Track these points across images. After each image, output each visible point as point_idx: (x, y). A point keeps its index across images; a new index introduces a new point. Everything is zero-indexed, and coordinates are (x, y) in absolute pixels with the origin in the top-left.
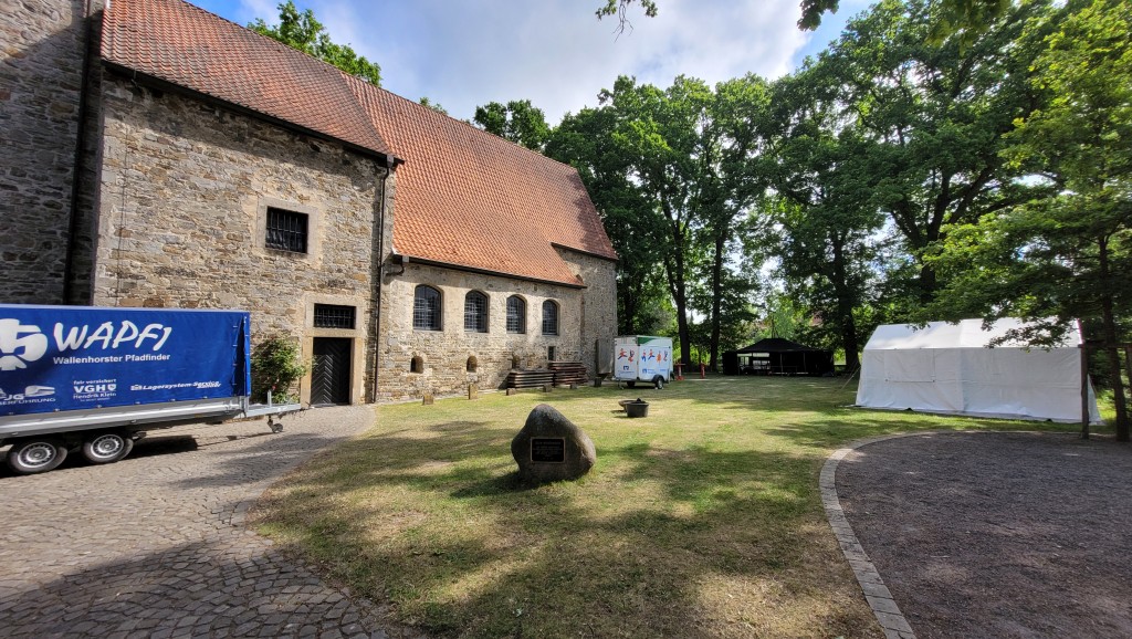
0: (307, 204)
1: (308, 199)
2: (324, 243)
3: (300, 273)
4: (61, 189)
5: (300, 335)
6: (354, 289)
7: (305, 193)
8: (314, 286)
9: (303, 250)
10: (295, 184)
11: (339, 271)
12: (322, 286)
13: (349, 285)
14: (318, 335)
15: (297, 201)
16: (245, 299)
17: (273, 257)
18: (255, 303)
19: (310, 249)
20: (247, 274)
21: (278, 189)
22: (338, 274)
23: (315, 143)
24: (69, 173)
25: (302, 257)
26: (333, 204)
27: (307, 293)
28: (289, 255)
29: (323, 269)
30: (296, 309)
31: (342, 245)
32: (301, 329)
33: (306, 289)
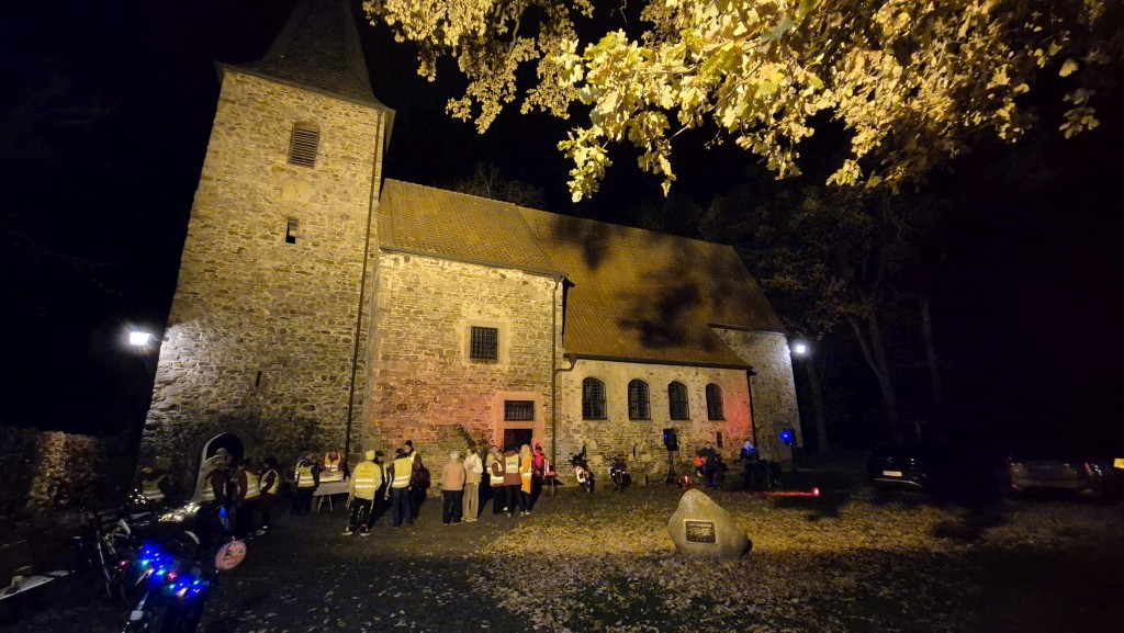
0: (498, 320)
1: (498, 316)
2: (509, 350)
3: (494, 376)
5: (495, 428)
6: (533, 386)
7: (496, 311)
8: (504, 385)
9: (496, 358)
10: (490, 306)
11: (522, 371)
12: (510, 385)
13: (529, 383)
14: (508, 428)
15: (490, 320)
17: (475, 365)
18: (464, 402)
19: (500, 356)
20: (458, 380)
21: (479, 312)
22: (521, 374)
23: (503, 272)
25: (495, 363)
26: (516, 317)
27: (500, 392)
28: (486, 362)
29: (510, 371)
30: (492, 406)
31: (524, 350)
32: (495, 422)
33: (499, 389)
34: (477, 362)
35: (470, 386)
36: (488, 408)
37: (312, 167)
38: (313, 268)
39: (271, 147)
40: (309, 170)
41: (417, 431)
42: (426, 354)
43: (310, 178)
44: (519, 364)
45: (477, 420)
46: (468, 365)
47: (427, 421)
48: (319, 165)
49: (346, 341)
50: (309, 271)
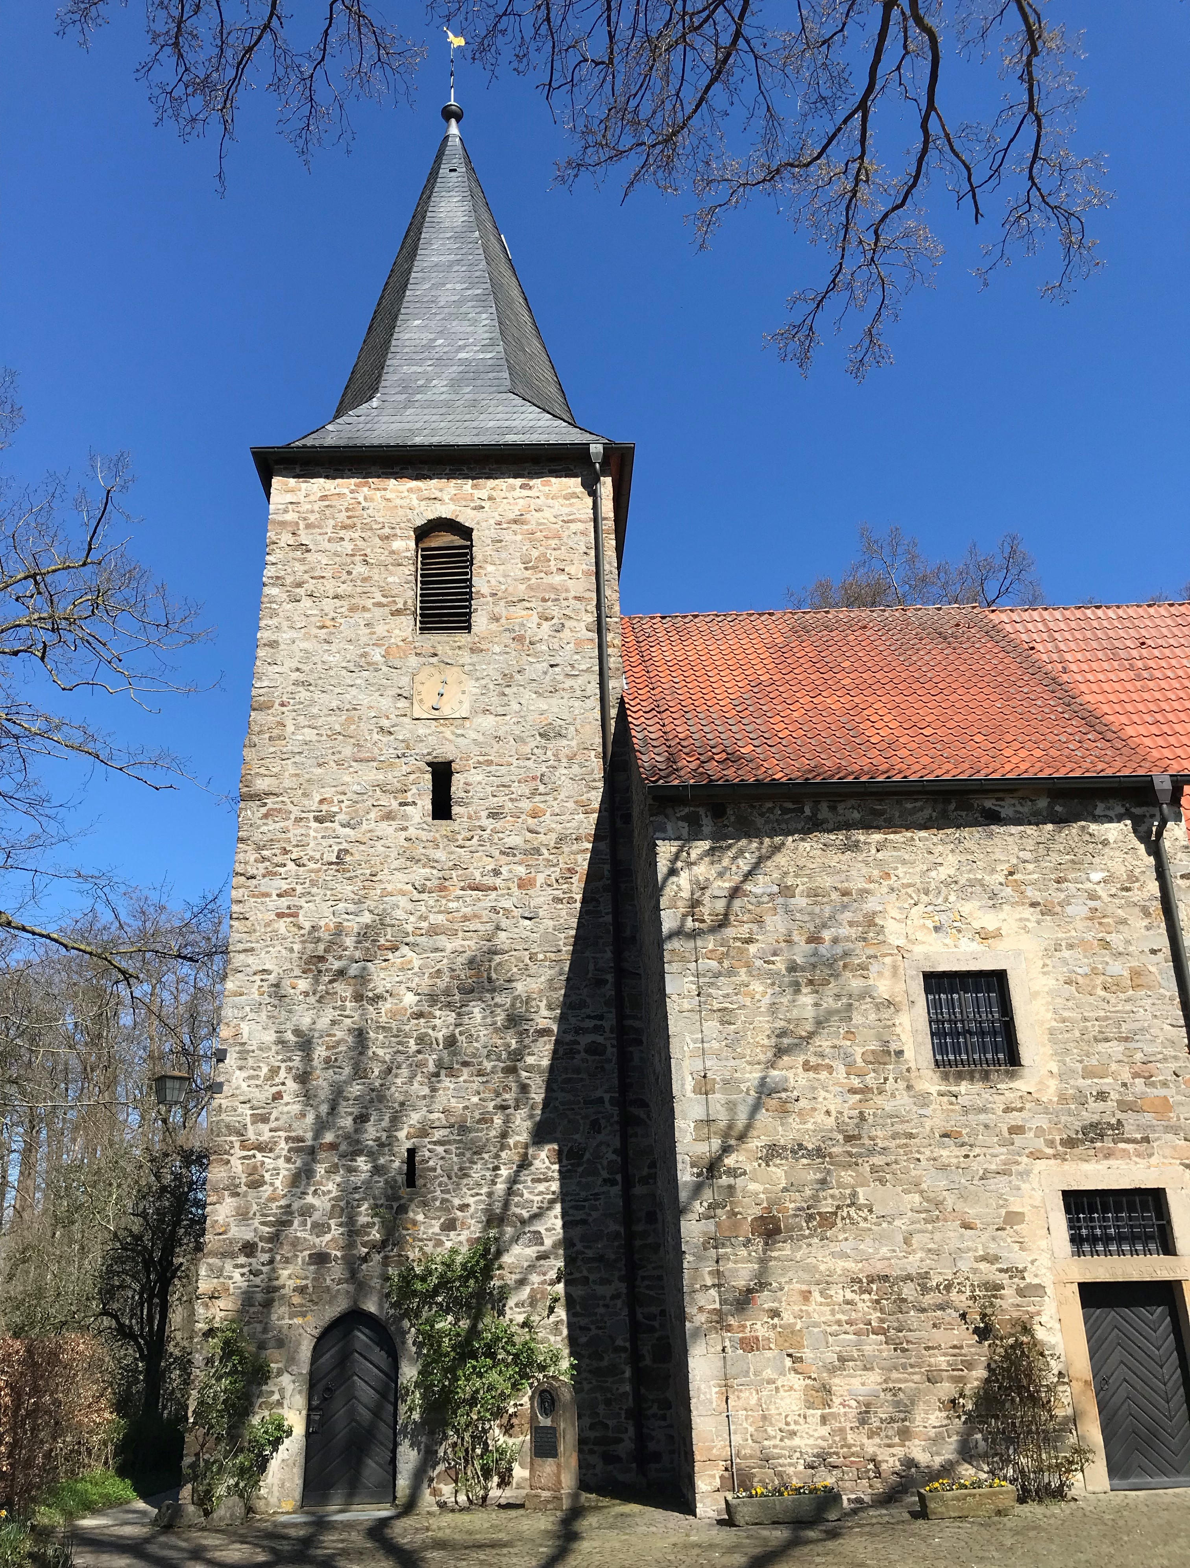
0: (1001, 945)
1: (997, 935)
2: (1051, 1032)
3: (1015, 1118)
4: (601, 1017)
5: (1047, 1280)
6: (1146, 1140)
7: (989, 921)
8: (1051, 1143)
9: (1014, 1059)
10: (967, 908)
11: (1102, 1096)
12: (1070, 1143)
13: (1131, 1130)
14: (1089, 1278)
15: (975, 947)
16: (917, 1198)
17: (953, 1089)
18: (938, 1204)
19: (1026, 1052)
20: (911, 1136)
21: (937, 929)
22: (1101, 1105)
23: (989, 804)
24: (609, 986)
25: (1012, 1076)
26: (1050, 930)
27: (1041, 1165)
28: (986, 1077)
29: (1063, 1098)
30: (1025, 1210)
31: (1094, 1028)
32: (1044, 1260)
33: (1036, 1156)
34: (960, 1077)
35: (949, 1153)
36: (1013, 1218)
37: (468, 628)
38: (496, 873)
39: (379, 605)
40: (462, 638)
41: (816, 1295)
42: (807, 1068)
43: (466, 658)
44: (1088, 1073)
45: (984, 1259)
46: (934, 1089)
47: (841, 1265)
48: (480, 621)
49: (594, 1049)
50: (490, 881)
